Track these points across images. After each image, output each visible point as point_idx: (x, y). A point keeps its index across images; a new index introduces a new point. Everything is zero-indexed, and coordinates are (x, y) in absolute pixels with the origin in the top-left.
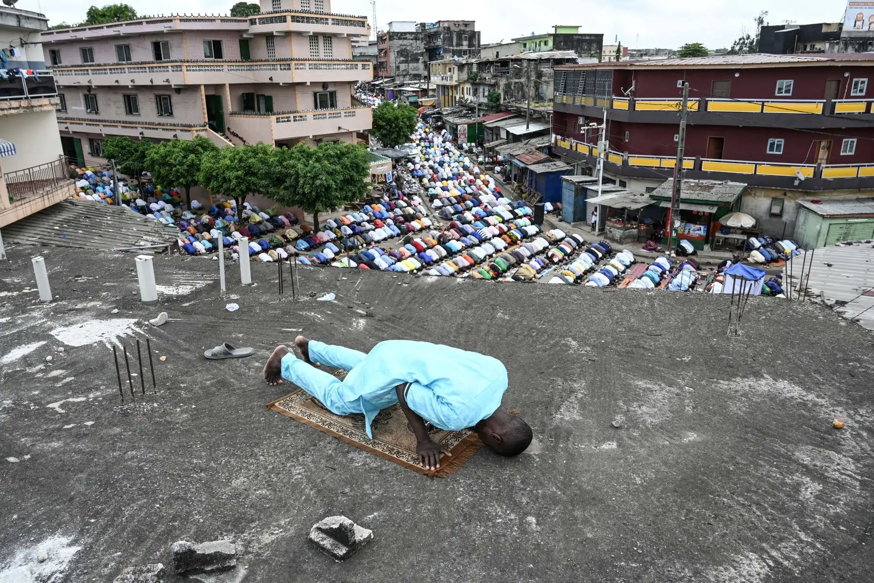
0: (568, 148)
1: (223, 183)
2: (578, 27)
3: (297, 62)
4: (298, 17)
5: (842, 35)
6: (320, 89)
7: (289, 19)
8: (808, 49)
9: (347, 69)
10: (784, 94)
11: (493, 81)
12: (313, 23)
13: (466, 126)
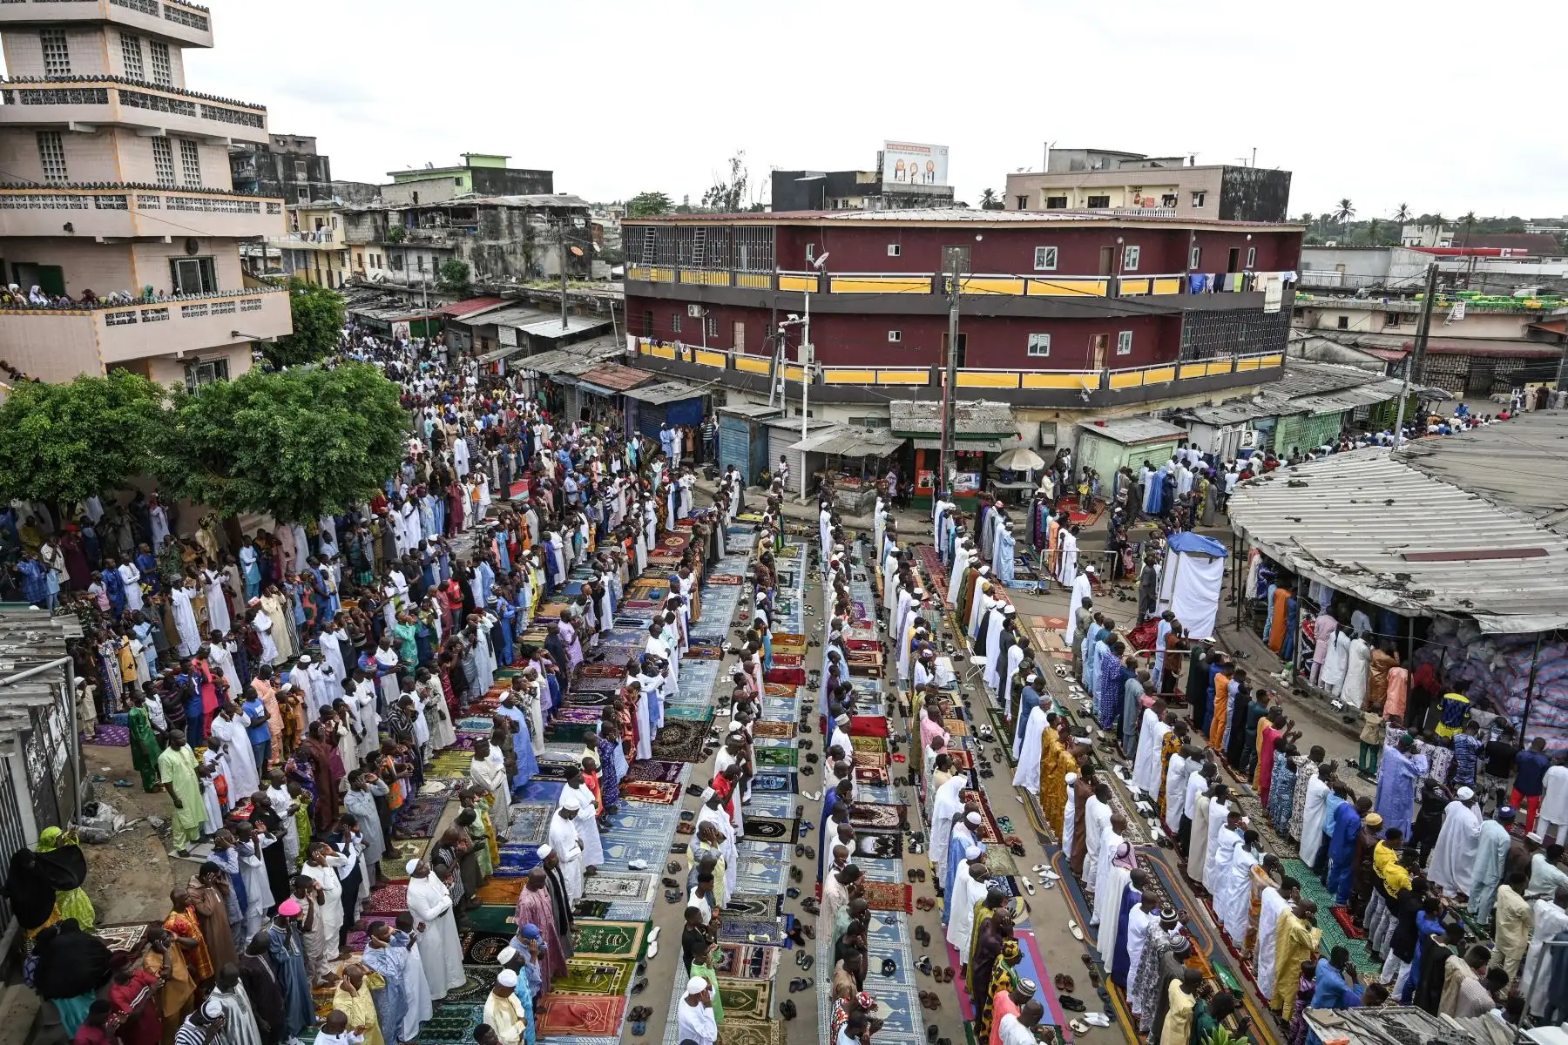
0: (673, 357)
1: (32, 474)
2: (504, 158)
3: (142, 192)
4: (133, 93)
5: (885, 188)
6: (181, 252)
7: (114, 96)
8: (840, 206)
9: (240, 210)
10: (1046, 268)
11: (449, 244)
12: (164, 110)
13: (407, 324)
